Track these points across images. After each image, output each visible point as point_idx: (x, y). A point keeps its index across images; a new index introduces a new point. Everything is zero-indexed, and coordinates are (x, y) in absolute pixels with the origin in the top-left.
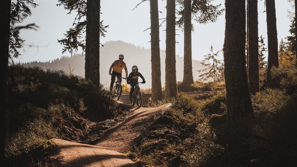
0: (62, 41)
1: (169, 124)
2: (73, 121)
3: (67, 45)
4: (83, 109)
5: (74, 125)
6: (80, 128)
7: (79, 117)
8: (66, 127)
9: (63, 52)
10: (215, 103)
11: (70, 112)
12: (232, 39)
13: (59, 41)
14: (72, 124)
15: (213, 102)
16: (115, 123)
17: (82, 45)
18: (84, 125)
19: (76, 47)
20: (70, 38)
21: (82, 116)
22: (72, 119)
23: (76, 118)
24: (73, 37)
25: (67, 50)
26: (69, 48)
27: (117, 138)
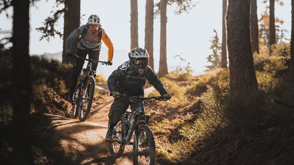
0: (39, 29)
1: (153, 106)
2: (55, 103)
3: (45, 32)
4: (64, 91)
5: (56, 106)
6: (62, 109)
7: (61, 99)
8: (48, 108)
9: (40, 40)
10: (196, 89)
11: (52, 94)
12: (236, 6)
13: (37, 29)
14: (53, 105)
15: (194, 88)
16: (97, 106)
17: (59, 33)
18: (66, 106)
19: (53, 35)
20: (47, 27)
21: (64, 98)
22: (54, 100)
23: (58, 100)
24: (51, 25)
25: (44, 38)
26: (46, 36)
27: (101, 120)
